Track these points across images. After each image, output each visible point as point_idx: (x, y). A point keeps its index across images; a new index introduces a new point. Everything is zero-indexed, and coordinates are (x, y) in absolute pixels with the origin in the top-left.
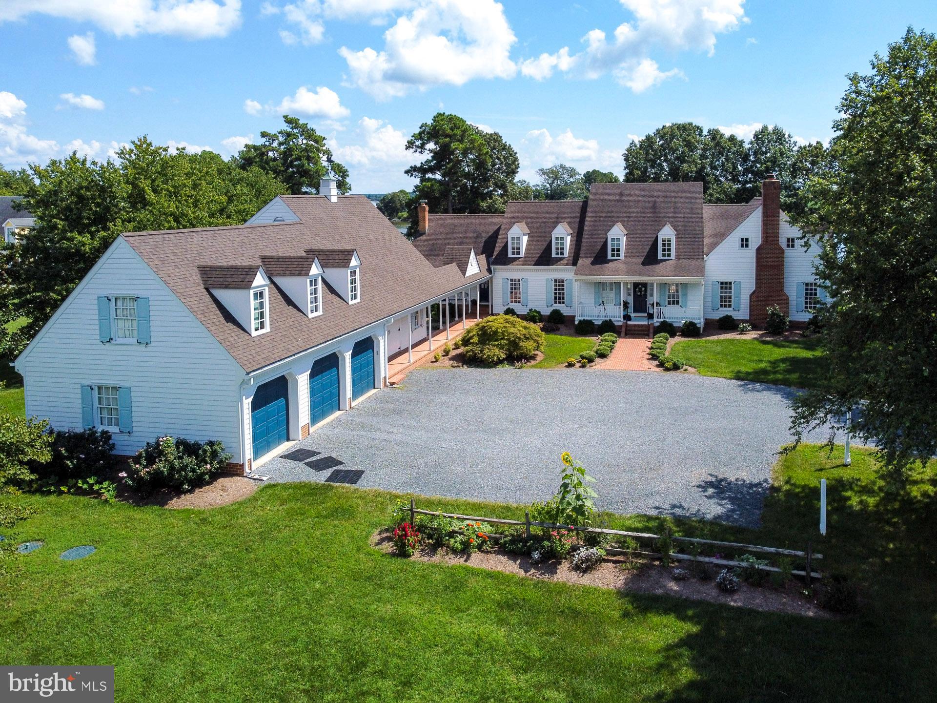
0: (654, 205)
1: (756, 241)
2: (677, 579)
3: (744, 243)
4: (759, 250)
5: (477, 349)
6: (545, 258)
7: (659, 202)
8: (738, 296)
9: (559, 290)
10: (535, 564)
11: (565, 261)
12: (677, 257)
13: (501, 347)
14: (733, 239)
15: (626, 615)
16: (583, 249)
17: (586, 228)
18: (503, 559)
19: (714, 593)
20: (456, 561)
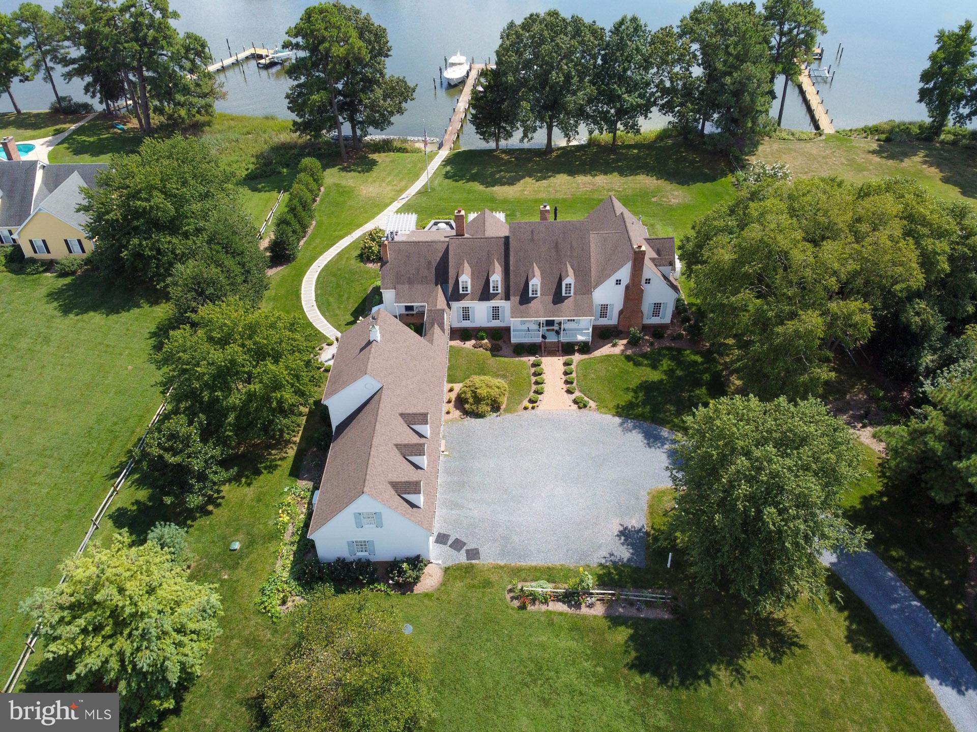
0: (557, 243)
1: (626, 280)
2: (623, 607)
3: (618, 282)
4: (627, 287)
5: (474, 407)
6: (485, 295)
7: (560, 241)
8: (612, 311)
9: (496, 313)
10: (573, 606)
11: (499, 296)
12: (575, 294)
13: (487, 404)
14: (612, 280)
15: (609, 628)
16: (512, 289)
17: (511, 268)
18: (561, 604)
19: (635, 611)
20: (544, 608)
